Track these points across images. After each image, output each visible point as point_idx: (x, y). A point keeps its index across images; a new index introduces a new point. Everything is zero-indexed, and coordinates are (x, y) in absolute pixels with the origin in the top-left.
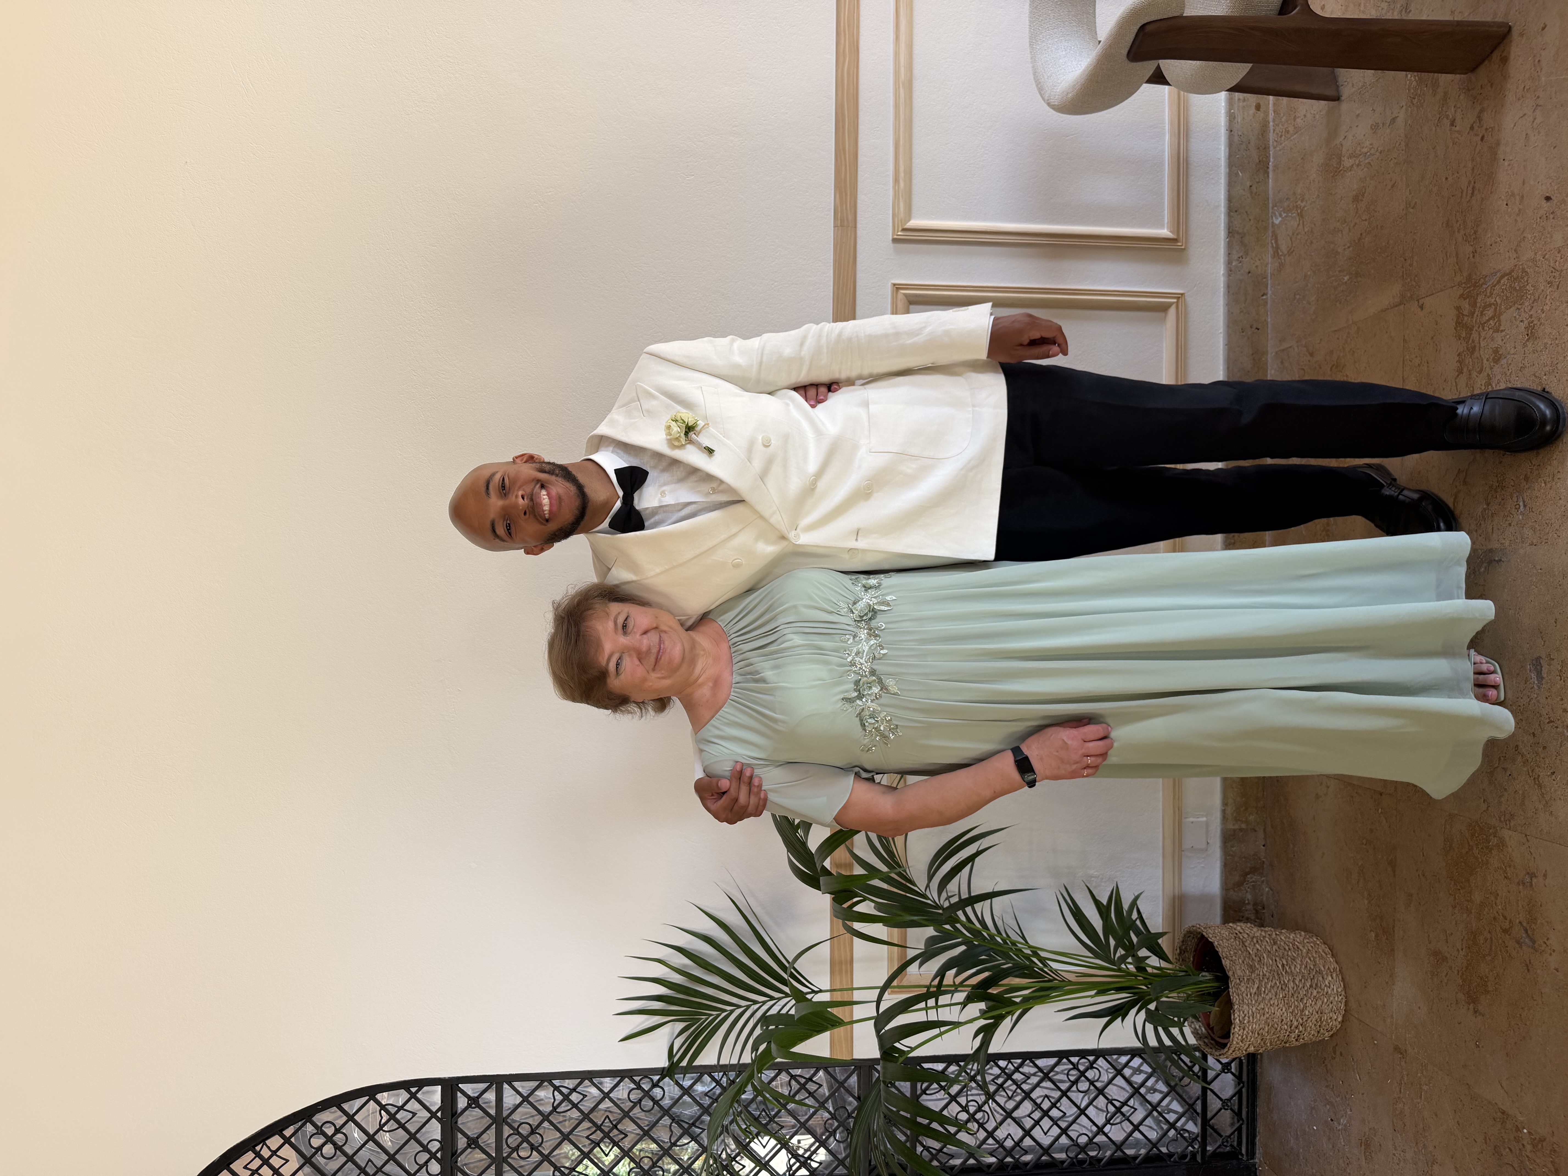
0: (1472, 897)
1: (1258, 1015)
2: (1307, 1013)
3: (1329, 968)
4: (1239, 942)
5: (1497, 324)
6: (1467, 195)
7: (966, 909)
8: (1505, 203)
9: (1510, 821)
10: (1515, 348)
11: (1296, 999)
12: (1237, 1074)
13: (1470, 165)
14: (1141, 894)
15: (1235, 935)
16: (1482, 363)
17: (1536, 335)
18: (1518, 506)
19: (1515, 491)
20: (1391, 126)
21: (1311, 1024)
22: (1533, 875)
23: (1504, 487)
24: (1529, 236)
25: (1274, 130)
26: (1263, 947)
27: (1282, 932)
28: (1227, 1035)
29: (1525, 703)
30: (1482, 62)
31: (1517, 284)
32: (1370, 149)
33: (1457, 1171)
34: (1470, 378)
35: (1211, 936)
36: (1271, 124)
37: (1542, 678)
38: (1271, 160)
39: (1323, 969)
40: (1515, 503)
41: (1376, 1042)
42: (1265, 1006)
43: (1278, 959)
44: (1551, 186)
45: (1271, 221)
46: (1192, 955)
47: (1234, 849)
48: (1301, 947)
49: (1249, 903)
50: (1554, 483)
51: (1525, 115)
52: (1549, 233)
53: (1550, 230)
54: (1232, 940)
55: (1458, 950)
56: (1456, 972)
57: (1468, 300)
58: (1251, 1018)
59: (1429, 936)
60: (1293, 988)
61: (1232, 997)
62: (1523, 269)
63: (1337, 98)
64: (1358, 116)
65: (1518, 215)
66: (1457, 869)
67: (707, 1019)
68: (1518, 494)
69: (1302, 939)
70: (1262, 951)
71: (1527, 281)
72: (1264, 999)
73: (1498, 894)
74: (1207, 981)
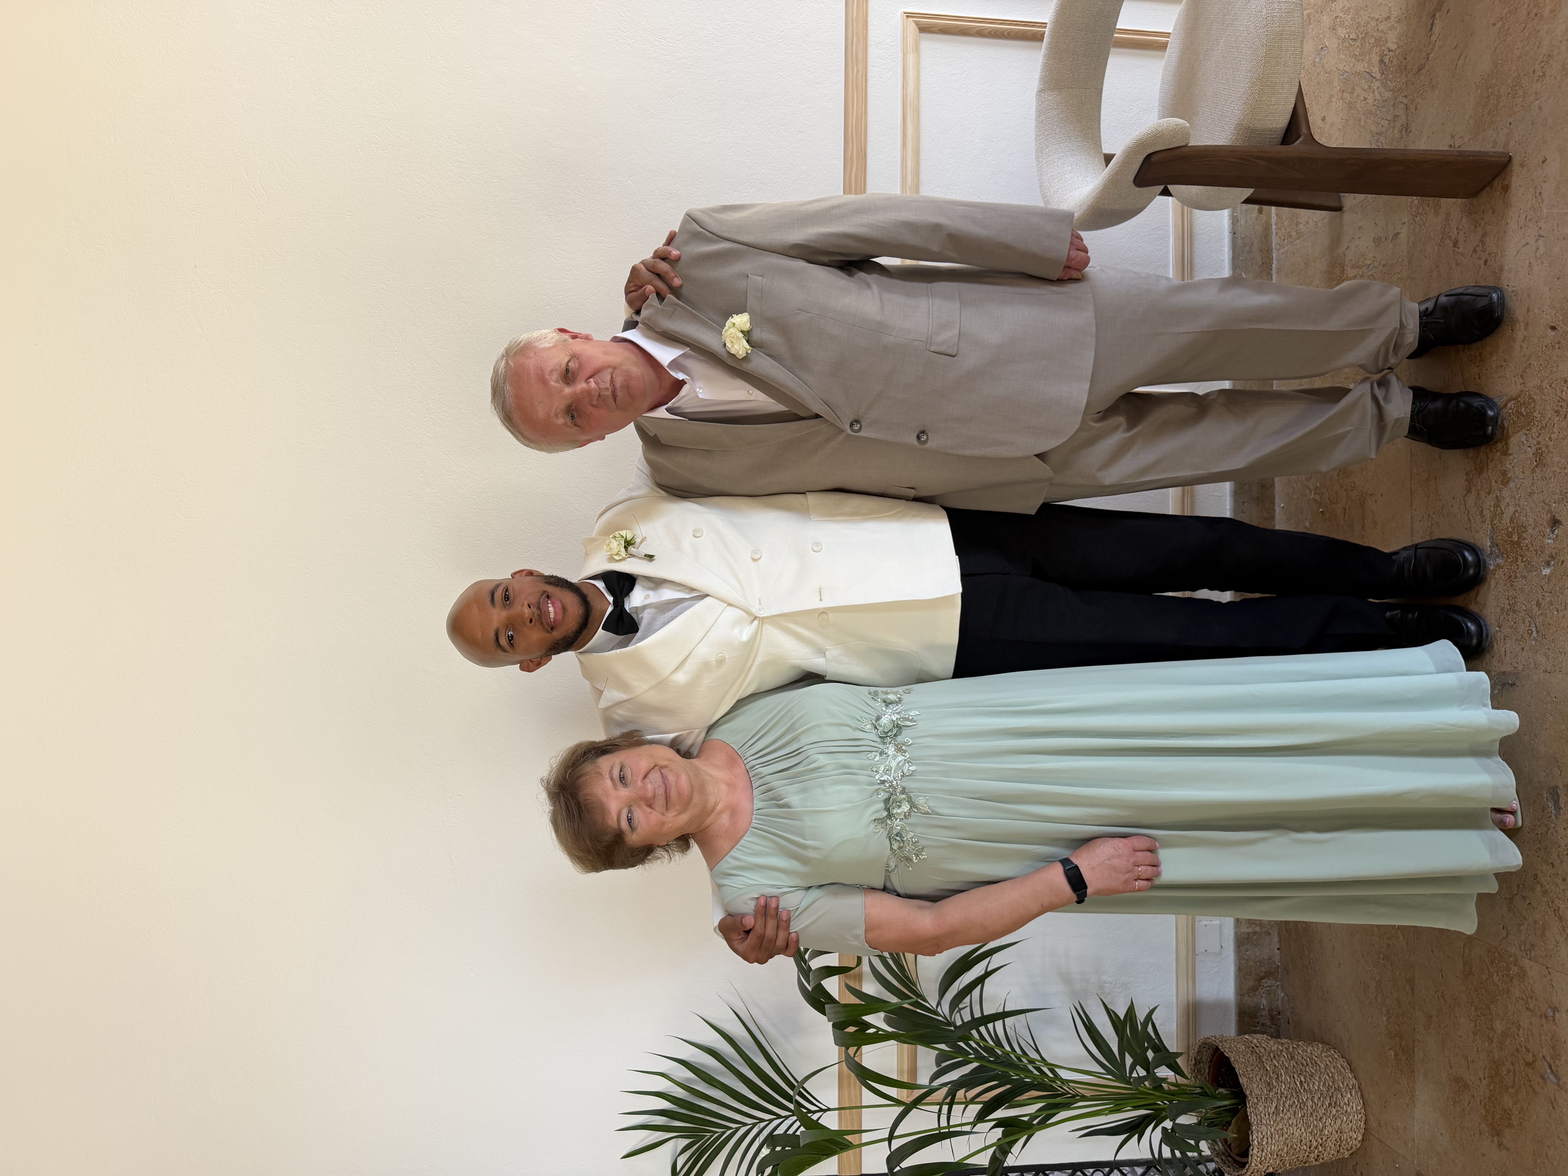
0: (1493, 1025)
1: (1277, 1136)
2: (1326, 1133)
3: (1347, 1084)
4: (1256, 1057)
5: (1505, 447)
7: (980, 1028)
9: (1530, 951)
11: (1315, 1118)
14: (1155, 1008)
15: (1251, 1049)
16: (1491, 484)
17: (1544, 461)
18: (1530, 632)
19: (1527, 616)
20: (1393, 241)
21: (1330, 1144)
22: (1555, 1010)
23: (1516, 610)
24: (1535, 364)
25: (1277, 234)
26: (1281, 1062)
27: (1299, 1045)
28: (1245, 1153)
29: (1542, 832)
30: (1483, 188)
31: (1523, 409)
32: (1374, 261)
34: (1479, 498)
35: (1227, 1050)
36: (1274, 227)
37: (1560, 808)
38: (1275, 262)
39: (1341, 1085)
40: (1528, 628)
41: (1397, 1165)
42: (1284, 1126)
43: (1295, 1076)
44: (1556, 316)
46: (1208, 1065)
47: (1248, 953)
48: (1318, 1062)
49: (1264, 1009)
50: (1566, 612)
51: (1527, 244)
52: (1554, 363)
53: (1556, 359)
54: (1249, 1055)
55: (1480, 1079)
56: (1479, 1102)
58: (1270, 1139)
59: (1450, 1060)
60: (1312, 1107)
61: (1249, 1117)
62: (1530, 395)
63: (1339, 209)
64: (1360, 228)
65: (1523, 341)
66: (1477, 995)
67: (712, 1136)
68: (1530, 619)
69: (1319, 1052)
70: (1280, 1067)
71: (1534, 407)
72: (1282, 1119)
73: (1520, 1026)
74: (1223, 1098)
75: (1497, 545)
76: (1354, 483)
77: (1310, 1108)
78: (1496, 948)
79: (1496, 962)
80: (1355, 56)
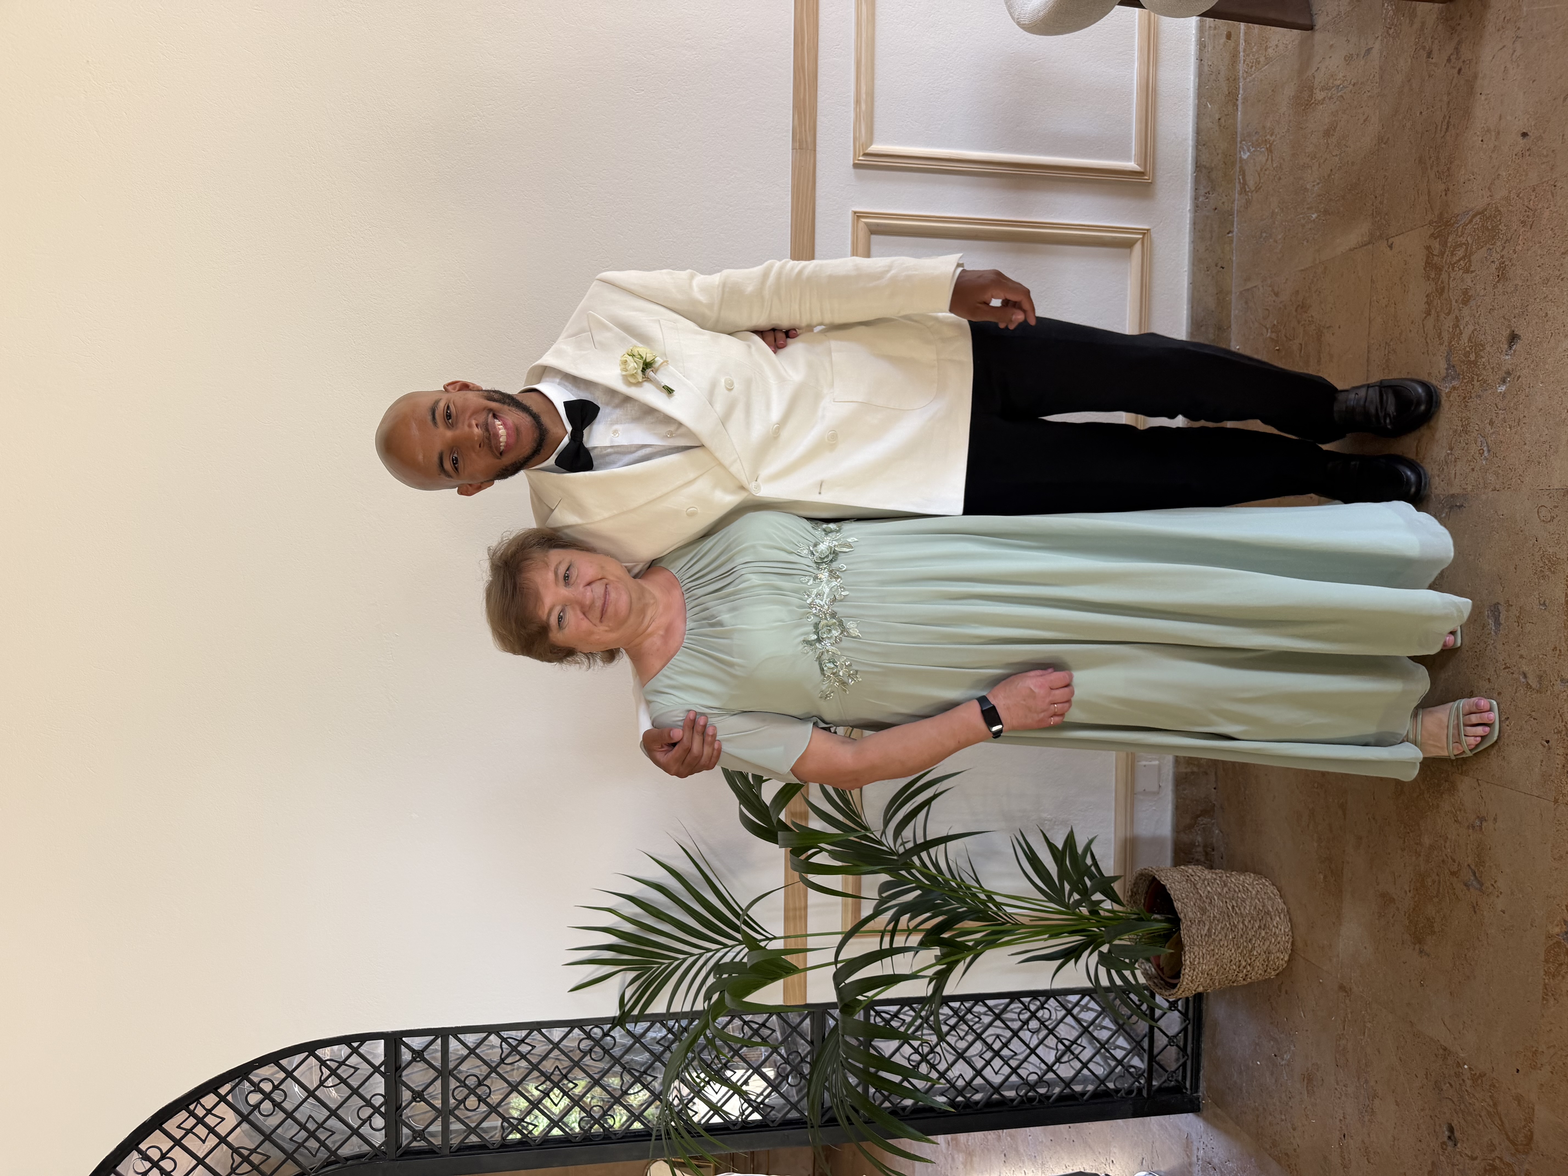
0: (1422, 840)
1: (1208, 957)
2: (1255, 953)
3: (1277, 909)
4: (1191, 884)
5: (1468, 264)
6: (1441, 131)
7: (921, 854)
8: (1480, 139)
9: (1462, 766)
10: (1485, 289)
11: (1245, 939)
12: (1183, 1011)
13: (1445, 98)
14: (1095, 837)
15: (1186, 878)
16: (1451, 304)
17: (1507, 276)
18: (1481, 451)
19: (1479, 436)
20: (1365, 58)
21: (1258, 964)
22: (1482, 819)
23: (1469, 431)
24: (1504, 174)
25: (1244, 61)
26: (1214, 889)
27: (1232, 874)
28: (1177, 975)
29: (1481, 649)
31: (1489, 223)
32: (1343, 81)
33: (1398, 1105)
34: (1438, 320)
35: (1163, 879)
36: (1242, 54)
37: (1500, 624)
38: (1241, 92)
39: (1271, 910)
40: (1479, 448)
41: (1321, 981)
42: (1215, 947)
43: (1228, 901)
44: (1528, 121)
45: (1238, 156)
46: (1143, 897)
47: (1185, 792)
48: (1250, 889)
49: (1199, 845)
50: (1519, 428)
51: (1504, 46)
52: (1524, 171)
53: (1525, 167)
54: (1184, 883)
55: (1406, 892)
56: (1403, 913)
57: (1438, 240)
58: (1201, 959)
59: (1377, 878)
60: (1242, 929)
61: (1183, 939)
62: (1497, 207)
63: (1310, 28)
64: (1331, 46)
65: (1493, 151)
66: (1407, 813)
67: (660, 967)
68: (1482, 439)
69: (1251, 880)
70: (1213, 893)
71: (1500, 220)
72: (1214, 940)
73: (1447, 838)
74: (1159, 922)
75: (1454, 367)
76: (1312, 317)
77: (1240, 930)
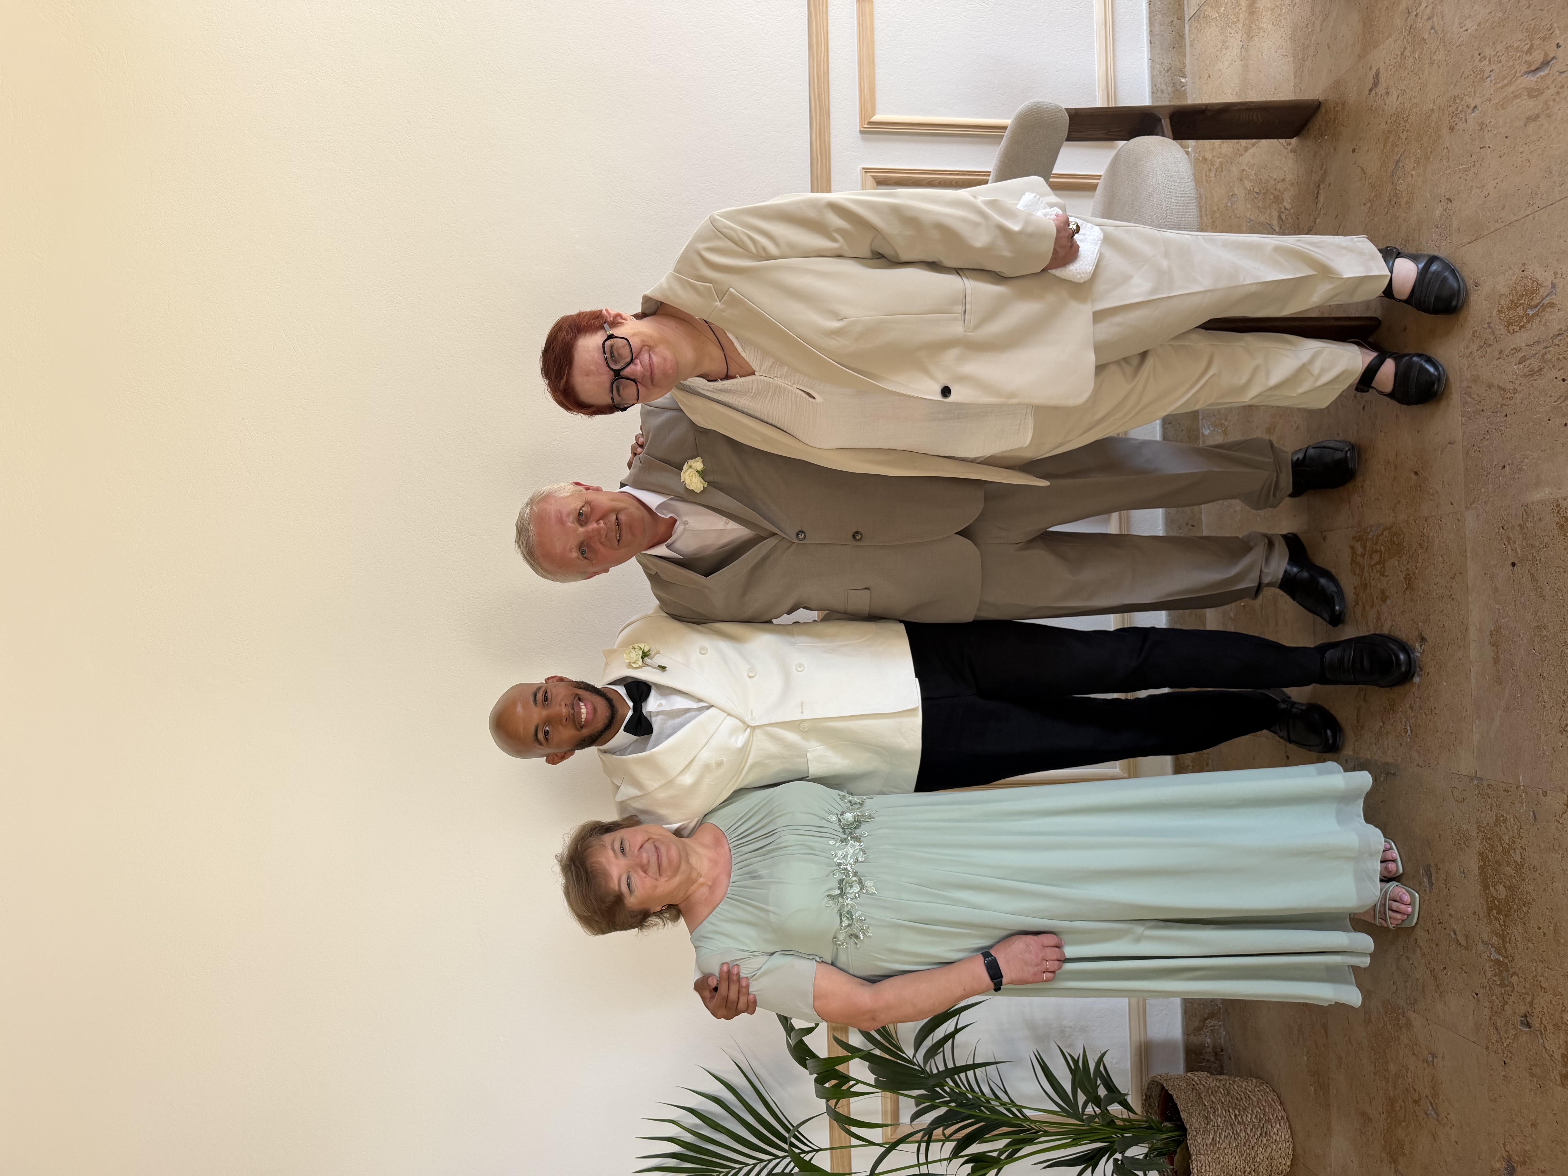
0: (1388, 1067)
1: (1214, 1165)
2: (1258, 1160)
3: (1277, 1116)
4: (1196, 1093)
5: (1382, 570)
7: (953, 1076)
8: (1384, 467)
9: (1414, 1004)
10: (1397, 593)
11: (1247, 1147)
14: (1105, 1052)
15: (1193, 1086)
16: (1373, 600)
17: (1412, 586)
18: (1406, 730)
19: (1403, 716)
21: (1262, 1170)
22: (1433, 1055)
23: (1395, 710)
24: (1403, 501)
26: (1218, 1098)
27: (1235, 1081)
31: (1396, 539)
34: (1365, 610)
35: (1170, 1088)
37: (1432, 883)
39: (1271, 1117)
40: (1404, 727)
42: (1220, 1155)
43: (1231, 1110)
44: (1418, 463)
45: (1201, 431)
46: (1157, 1100)
48: (1252, 1097)
49: (1208, 1046)
50: (1432, 717)
52: (1418, 503)
53: (1419, 500)
54: (1190, 1092)
55: (1380, 1113)
56: (1379, 1133)
57: (1359, 542)
58: (1208, 1167)
59: (1357, 1098)
60: (1245, 1137)
61: (1190, 1148)
62: (1400, 527)
68: (1405, 720)
69: (1253, 1087)
70: (1216, 1102)
71: (1403, 539)
72: (1219, 1149)
73: (1408, 1068)
74: (1169, 1130)
77: (1243, 1138)
78: (1389, 1001)
79: (1389, 1013)
80: (1259, 208)
